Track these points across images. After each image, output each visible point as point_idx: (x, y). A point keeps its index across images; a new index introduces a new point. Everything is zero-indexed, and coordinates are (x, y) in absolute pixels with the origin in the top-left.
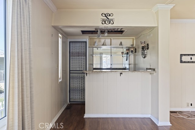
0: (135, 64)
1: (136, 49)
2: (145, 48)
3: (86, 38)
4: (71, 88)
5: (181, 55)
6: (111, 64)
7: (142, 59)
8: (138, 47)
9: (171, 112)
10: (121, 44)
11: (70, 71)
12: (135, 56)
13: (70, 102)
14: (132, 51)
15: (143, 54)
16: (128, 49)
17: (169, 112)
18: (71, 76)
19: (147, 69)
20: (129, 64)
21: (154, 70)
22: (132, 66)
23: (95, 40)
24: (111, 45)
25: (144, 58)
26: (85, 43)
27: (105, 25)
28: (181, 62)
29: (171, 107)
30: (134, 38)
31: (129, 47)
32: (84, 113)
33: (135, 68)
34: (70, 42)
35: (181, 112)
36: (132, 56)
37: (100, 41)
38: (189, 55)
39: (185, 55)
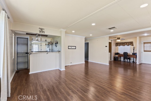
0: (52, 50)
1: (52, 43)
2: (57, 43)
3: (28, 37)
4: (18, 62)
5: (68, 46)
6: (41, 50)
7: (55, 47)
8: (54, 43)
9: (65, 66)
10: (46, 40)
11: (17, 53)
12: (52, 46)
13: (17, 69)
14: (51, 44)
15: (56, 45)
16: (49, 43)
17: (65, 67)
18: (18, 56)
19: (57, 51)
20: (50, 49)
21: (60, 51)
22: (51, 50)
23: (33, 38)
24: (41, 41)
25: (56, 47)
26: (27, 39)
27: (41, 33)
28: (68, 49)
29: (65, 64)
30: (52, 38)
31: (49, 42)
32: (29, 72)
33: (52, 51)
34: (17, 38)
35: (68, 66)
36: (51, 46)
37: (35, 39)
38: (71, 46)
39: (69, 46)
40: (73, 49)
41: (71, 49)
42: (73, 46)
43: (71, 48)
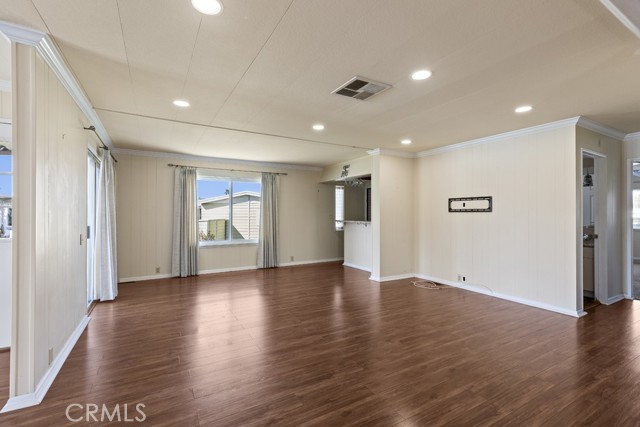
5: (450, 200)
38: (461, 199)
39: (455, 199)
40: (472, 211)
41: (460, 211)
42: (472, 199)
43: (462, 208)
